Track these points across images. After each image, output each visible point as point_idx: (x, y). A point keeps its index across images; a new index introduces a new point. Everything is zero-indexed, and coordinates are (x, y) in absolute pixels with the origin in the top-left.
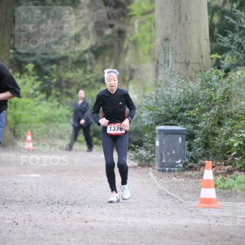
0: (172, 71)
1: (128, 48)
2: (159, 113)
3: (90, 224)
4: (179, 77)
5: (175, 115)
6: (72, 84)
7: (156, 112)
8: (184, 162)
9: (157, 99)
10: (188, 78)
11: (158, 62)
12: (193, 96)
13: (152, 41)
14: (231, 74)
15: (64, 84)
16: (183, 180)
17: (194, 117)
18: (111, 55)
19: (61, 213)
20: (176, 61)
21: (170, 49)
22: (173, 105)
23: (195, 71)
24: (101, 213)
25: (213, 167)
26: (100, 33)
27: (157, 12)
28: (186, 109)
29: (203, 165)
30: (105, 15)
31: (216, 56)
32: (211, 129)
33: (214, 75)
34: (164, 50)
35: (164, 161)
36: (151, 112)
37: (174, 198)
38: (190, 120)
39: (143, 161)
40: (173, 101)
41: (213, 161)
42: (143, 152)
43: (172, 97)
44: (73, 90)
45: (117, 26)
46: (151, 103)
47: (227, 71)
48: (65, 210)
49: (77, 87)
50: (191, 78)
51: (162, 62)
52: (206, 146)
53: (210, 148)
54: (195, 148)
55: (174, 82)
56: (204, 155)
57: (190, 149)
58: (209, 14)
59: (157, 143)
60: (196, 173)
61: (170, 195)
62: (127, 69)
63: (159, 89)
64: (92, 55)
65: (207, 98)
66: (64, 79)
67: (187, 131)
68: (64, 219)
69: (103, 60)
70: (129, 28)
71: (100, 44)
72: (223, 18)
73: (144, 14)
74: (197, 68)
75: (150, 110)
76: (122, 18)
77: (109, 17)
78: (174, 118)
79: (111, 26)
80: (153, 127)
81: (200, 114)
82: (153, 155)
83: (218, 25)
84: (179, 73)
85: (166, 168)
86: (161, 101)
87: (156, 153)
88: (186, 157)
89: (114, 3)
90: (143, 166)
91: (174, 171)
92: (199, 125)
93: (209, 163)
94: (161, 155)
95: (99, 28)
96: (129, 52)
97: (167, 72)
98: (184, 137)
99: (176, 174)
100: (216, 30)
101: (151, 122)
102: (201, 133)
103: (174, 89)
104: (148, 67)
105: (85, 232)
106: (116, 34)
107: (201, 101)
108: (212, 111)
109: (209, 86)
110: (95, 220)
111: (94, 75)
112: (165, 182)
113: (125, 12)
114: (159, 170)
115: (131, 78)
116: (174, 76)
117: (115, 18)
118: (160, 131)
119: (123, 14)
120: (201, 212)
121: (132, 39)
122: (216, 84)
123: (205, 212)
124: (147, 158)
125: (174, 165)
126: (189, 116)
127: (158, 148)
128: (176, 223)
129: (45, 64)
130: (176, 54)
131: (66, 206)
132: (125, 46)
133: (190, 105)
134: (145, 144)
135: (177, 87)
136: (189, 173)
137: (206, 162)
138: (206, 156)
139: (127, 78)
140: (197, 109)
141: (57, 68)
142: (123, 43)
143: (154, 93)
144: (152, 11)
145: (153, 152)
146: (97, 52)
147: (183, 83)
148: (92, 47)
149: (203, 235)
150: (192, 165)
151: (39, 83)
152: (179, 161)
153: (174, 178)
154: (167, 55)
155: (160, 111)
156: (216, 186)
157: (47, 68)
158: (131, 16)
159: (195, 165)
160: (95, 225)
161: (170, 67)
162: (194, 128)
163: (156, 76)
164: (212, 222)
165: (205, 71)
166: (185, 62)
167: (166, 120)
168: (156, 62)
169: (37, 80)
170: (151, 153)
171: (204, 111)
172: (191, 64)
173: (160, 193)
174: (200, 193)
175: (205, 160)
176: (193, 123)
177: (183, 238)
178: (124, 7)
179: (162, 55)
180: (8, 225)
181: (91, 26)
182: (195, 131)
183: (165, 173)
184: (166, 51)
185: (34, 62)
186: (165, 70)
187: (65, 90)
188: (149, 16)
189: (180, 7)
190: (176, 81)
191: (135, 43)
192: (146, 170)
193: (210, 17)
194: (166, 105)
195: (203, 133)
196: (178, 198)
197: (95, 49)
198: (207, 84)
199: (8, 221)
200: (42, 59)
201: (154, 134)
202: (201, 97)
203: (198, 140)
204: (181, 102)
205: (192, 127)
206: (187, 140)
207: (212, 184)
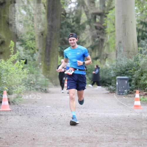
0: (122, 55)
1: (105, 46)
2: (118, 71)
3: (90, 116)
4: (126, 57)
5: (124, 72)
7: (116, 71)
8: (128, 91)
9: (116, 66)
10: (129, 57)
11: (117, 51)
12: (131, 64)
13: (115, 43)
17: (131, 73)
18: (98, 49)
19: (79, 112)
20: (124, 51)
21: (122, 46)
22: (123, 68)
23: (132, 55)
24: (95, 111)
25: (139, 93)
26: (94, 40)
27: (116, 32)
28: (128, 70)
29: (135, 92)
30: (96, 33)
31: (140, 48)
32: (138, 77)
34: (119, 46)
35: (120, 91)
37: (124, 105)
38: (130, 74)
40: (123, 67)
42: (111, 87)
43: (123, 65)
45: (101, 37)
46: (114, 68)
50: (130, 57)
51: (119, 51)
52: (136, 84)
53: (138, 85)
55: (123, 59)
56: (136, 88)
58: (137, 31)
59: (117, 83)
60: (133, 95)
61: (122, 104)
62: (105, 54)
63: (117, 62)
64: (91, 49)
65: (137, 65)
67: (129, 78)
68: (80, 114)
69: (95, 51)
70: (105, 38)
71: (94, 44)
72: (143, 33)
73: (111, 32)
75: (114, 70)
77: (97, 34)
78: (124, 73)
79: (98, 37)
80: (115, 77)
83: (141, 36)
84: (125, 55)
85: (121, 93)
86: (118, 67)
87: (117, 87)
88: (128, 89)
89: (99, 28)
90: (111, 92)
92: (134, 76)
93: (138, 91)
94: (119, 88)
95: (94, 38)
96: (106, 48)
99: (125, 95)
100: (140, 38)
101: (115, 75)
102: (134, 79)
103: (123, 62)
104: (113, 53)
105: (88, 119)
106: (100, 41)
107: (134, 66)
108: (138, 70)
110: (92, 114)
112: (120, 99)
113: (104, 31)
114: (118, 94)
115: (107, 58)
116: (123, 56)
117: (100, 34)
118: (118, 79)
119: (103, 33)
120: (135, 111)
121: (107, 42)
122: (140, 60)
124: (113, 90)
125: (124, 92)
126: (130, 72)
128: (125, 115)
130: (124, 48)
132: (104, 45)
133: (130, 68)
134: (112, 84)
135: (124, 61)
136: (130, 95)
139: (105, 58)
140: (133, 70)
142: (103, 44)
143: (116, 64)
144: (114, 31)
145: (115, 87)
146: (93, 48)
148: (91, 46)
149: (135, 120)
152: (126, 91)
153: (124, 97)
154: (120, 49)
158: (106, 33)
159: (132, 92)
160: (92, 116)
161: (122, 53)
163: (116, 57)
164: (139, 114)
166: (128, 51)
167: (120, 74)
168: (116, 51)
171: (135, 70)
172: (130, 52)
173: (118, 103)
174: (134, 103)
175: (136, 90)
177: (127, 121)
179: (119, 48)
181: (90, 37)
183: (120, 95)
186: (120, 54)
188: (113, 33)
189: (125, 30)
191: (108, 44)
192: (113, 94)
193: (138, 33)
194: (120, 68)
195: (135, 79)
196: (126, 105)
198: (136, 60)
199: (58, 115)
201: (116, 80)
202: (134, 65)
203: (133, 82)
204: (126, 67)
205: (131, 77)
206: (129, 82)
207: (139, 99)
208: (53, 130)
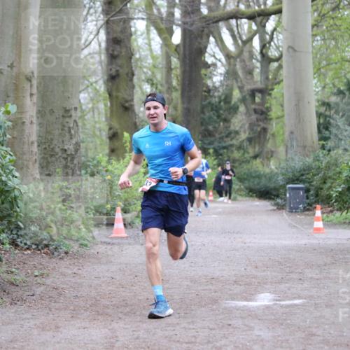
0: (295, 152)
1: (269, 138)
2: (288, 177)
3: (247, 245)
4: (300, 155)
5: (298, 178)
8: (304, 206)
9: (287, 169)
10: (305, 156)
11: (287, 146)
12: (308, 166)
13: (283, 134)
14: (331, 153)
16: (304, 217)
17: (310, 179)
18: (259, 143)
20: (298, 146)
21: (294, 139)
22: (297, 172)
23: (310, 152)
24: (254, 238)
25: (321, 209)
26: (252, 129)
27: (286, 117)
28: (304, 174)
29: (315, 208)
30: (255, 119)
31: (322, 142)
32: (320, 186)
33: (321, 153)
34: (290, 139)
35: (292, 206)
37: (298, 227)
38: (307, 181)
39: (280, 206)
40: (297, 170)
41: (321, 205)
42: (279, 201)
43: (296, 167)
45: (262, 125)
46: (284, 171)
47: (329, 151)
49: (239, 162)
50: (307, 156)
51: (290, 147)
52: (317, 195)
53: (319, 197)
54: (310, 197)
55: (297, 159)
56: (316, 202)
57: (307, 198)
58: (317, 117)
59: (288, 195)
60: (311, 212)
61: (296, 226)
63: (288, 163)
64: (248, 143)
65: (317, 167)
67: (306, 187)
68: (232, 242)
69: (254, 145)
70: (269, 127)
71: (252, 136)
72: (325, 119)
73: (278, 118)
74: (311, 149)
75: (283, 175)
76: (265, 121)
77: (257, 120)
78: (297, 180)
80: (285, 186)
81: (313, 177)
82: (285, 202)
83: (322, 124)
84: (300, 153)
85: (293, 210)
86: (289, 170)
87: (287, 201)
88: (305, 203)
89: (260, 112)
90: (279, 209)
91: (298, 212)
92: (313, 184)
94: (290, 202)
95: (252, 126)
96: (271, 141)
97: (293, 152)
98: (304, 191)
100: (322, 127)
101: (284, 183)
102: (314, 188)
103: (297, 163)
104: (282, 149)
105: (244, 249)
106: (262, 130)
107: (313, 169)
108: (320, 175)
109: (318, 160)
110: (250, 242)
112: (293, 218)
113: (267, 116)
114: (289, 212)
115: (272, 156)
116: (297, 154)
117: (261, 120)
118: (289, 188)
119: (266, 118)
120: (314, 236)
121: (272, 132)
122: (322, 159)
123: (316, 235)
124: (282, 204)
125: (298, 208)
126: (306, 178)
127: (288, 198)
128: (300, 243)
129: (220, 149)
130: (298, 141)
131: (233, 234)
132: (268, 137)
133: (307, 172)
134: (281, 196)
135: (299, 161)
136: (307, 213)
137: (318, 206)
138: (317, 202)
139: (269, 156)
140: (311, 174)
141: (227, 152)
142: (267, 135)
143: (285, 165)
144: (283, 116)
145: (285, 200)
148: (248, 138)
149: (315, 250)
150: (309, 208)
151: (217, 161)
152: (301, 206)
153: (298, 216)
154: (292, 142)
156: (323, 220)
157: (221, 151)
158: (271, 119)
159: (310, 208)
160: (250, 245)
161: (294, 149)
164: (321, 242)
165: (315, 151)
166: (303, 146)
167: (293, 181)
169: (215, 159)
171: (314, 175)
172: (307, 147)
173: (290, 225)
174: (313, 225)
175: (316, 205)
176: (309, 183)
177: (303, 252)
178: (267, 114)
179: (290, 142)
181: (247, 126)
182: (310, 187)
183: (292, 213)
184: (291, 139)
185: (214, 148)
186: (291, 151)
188: (281, 119)
189: (299, 114)
190: (298, 157)
191: (273, 135)
192: (281, 211)
193: (318, 119)
194: (292, 172)
198: (317, 159)
200: (219, 146)
201: (286, 190)
202: (313, 167)
203: (312, 192)
204: (301, 170)
205: (308, 185)
206: (306, 193)
207: (321, 219)
208: (191, 266)
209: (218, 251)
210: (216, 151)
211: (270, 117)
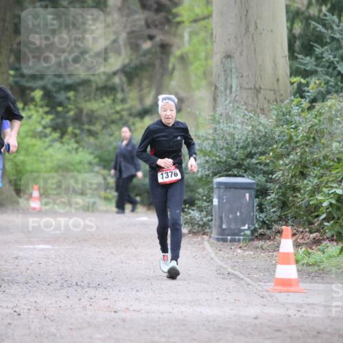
0: (235, 101)
1: (174, 69)
2: (218, 159)
3: (121, 314)
4: (246, 109)
5: (241, 162)
6: (97, 118)
7: (214, 158)
8: (253, 228)
9: (214, 140)
10: (258, 110)
11: (216, 88)
12: (265, 136)
13: (207, 58)
14: (318, 106)
15: (85, 119)
16: (252, 253)
17: (267, 165)
18: (151, 78)
19: (80, 299)
20: (241, 87)
21: (234, 70)
22: (238, 148)
23: (269, 101)
24: (137, 299)
25: (294, 235)
26: (135, 47)
27: (215, 18)
28: (255, 154)
29: (280, 232)
30: (143, 23)
31: (298, 79)
32: (290, 182)
33: (295, 106)
34: (225, 71)
35: (224, 226)
36: (207, 158)
37: (239, 277)
38: (261, 169)
39: (196, 227)
40: (237, 143)
41: (293, 226)
42: (195, 214)
43: (236, 137)
44: (97, 128)
45: (160, 38)
46: (207, 145)
47: (314, 101)
48: (86, 295)
49: (103, 122)
50: (263, 110)
51: (222, 89)
52: (284, 205)
53: (290, 208)
54: (268, 208)
55: (238, 117)
56: (280, 218)
57: (261, 210)
58: (287, 21)
59: (215, 202)
60: (269, 243)
61: (233, 274)
63: (217, 126)
64: (124, 79)
65: (285, 138)
66: (85, 112)
67: (257, 185)
68: (84, 308)
69: (140, 85)
70: (175, 41)
71: (136, 62)
72: (308, 25)
73: (195, 21)
74: (271, 96)
75: (205, 155)
76: (167, 27)
77: (148, 26)
78: (239, 166)
79: (151, 38)
80: (209, 179)
81: (274, 160)
82: (210, 218)
83: (301, 36)
84: (245, 104)
85: (228, 236)
86: (220, 142)
87: (214, 215)
88: (255, 221)
89: (155, 6)
90: (195, 234)
91: (239, 240)
92: (274, 176)
93: (287, 230)
94: (221, 218)
95: (133, 41)
96: (176, 74)
97: (230, 102)
98: (253, 193)
99: (241, 244)
100: (298, 43)
101: (207, 173)
102: (277, 187)
103: (239, 126)
104: (202, 95)
105: (114, 326)
106: (158, 49)
107: (276, 142)
108: (291, 157)
109: (288, 122)
110: (127, 309)
111: (126, 106)
112: (227, 255)
113: (170, 17)
114: (218, 240)
116: (238, 108)
117: (156, 26)
118: (219, 184)
119: (168, 21)
120: (277, 299)
121: (178, 53)
122: (297, 118)
123: (282, 297)
124: (201, 223)
125: (238, 232)
126: (260, 164)
127: (217, 209)
128: (242, 313)
129: (58, 92)
130: (242, 76)
131: (87, 289)
132: (170, 66)
133: (261, 149)
134: (199, 203)
135: (242, 123)
136: (260, 243)
137: (284, 227)
138: (283, 219)
140: (271, 154)
141: (75, 96)
142: (168, 61)
143: (211, 131)
144: (208, 17)
145: (209, 213)
146: (131, 74)
147: (251, 117)
148: (125, 66)
149: (279, 330)
150: (264, 232)
151: (50, 117)
152: (246, 227)
153: (239, 251)
154: (229, 79)
155: (219, 156)
156: (297, 262)
157: (61, 96)
158: (179, 23)
159: (268, 232)
160: (128, 315)
161: (233, 95)
162: (266, 181)
163: (214, 108)
164: (292, 312)
165: (282, 101)
166: (255, 88)
167: (227, 170)
168: (213, 88)
169: (47, 113)
170: (207, 216)
171: (279, 157)
172: (262, 92)
173: (220, 272)
174: (274, 271)
175: (281, 226)
176: (265, 173)
177: (250, 334)
178: (169, 11)
179: (222, 78)
180: (7, 316)
181: (123, 37)
182: (269, 185)
183: (226, 244)
184: (227, 72)
185: (44, 88)
186: (226, 99)
187: (86, 127)
188: (203, 23)
189: (247, 11)
190: (242, 115)
191: (183, 59)
192: (199, 238)
193: (289, 24)
194: (228, 149)
195: (280, 188)
196: (245, 278)
197: (128, 69)
198: (285, 119)
199: (6, 311)
200: (55, 84)
201: (211, 189)
202: (277, 138)
203: (271, 197)
204: (248, 144)
205: (264, 179)
206: (257, 197)
207: (292, 259)
209: (53, 330)
210: (48, 95)
211: (178, 19)
